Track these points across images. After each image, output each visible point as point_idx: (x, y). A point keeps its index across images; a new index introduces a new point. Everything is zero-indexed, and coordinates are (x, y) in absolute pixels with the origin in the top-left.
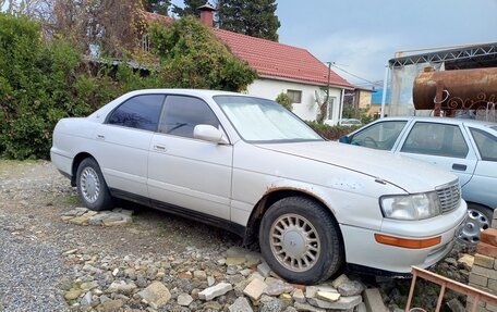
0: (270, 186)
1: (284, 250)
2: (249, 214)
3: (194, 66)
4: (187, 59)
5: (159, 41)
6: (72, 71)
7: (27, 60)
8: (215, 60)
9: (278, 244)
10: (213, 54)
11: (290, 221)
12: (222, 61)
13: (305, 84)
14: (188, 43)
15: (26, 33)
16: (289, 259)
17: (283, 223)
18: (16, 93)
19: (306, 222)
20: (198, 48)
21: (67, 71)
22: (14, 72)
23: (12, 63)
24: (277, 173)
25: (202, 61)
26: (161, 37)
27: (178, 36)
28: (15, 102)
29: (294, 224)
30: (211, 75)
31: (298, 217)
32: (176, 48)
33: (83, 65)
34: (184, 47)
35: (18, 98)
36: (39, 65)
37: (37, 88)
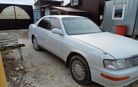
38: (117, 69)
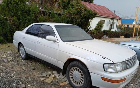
0: (69, 57)
1: (74, 79)
2: (63, 66)
3: (76, 12)
4: (74, 10)
5: (63, 4)
6: (37, 14)
7: (22, 10)
8: (83, 10)
9: (72, 77)
10: (82, 8)
11: (75, 69)
12: (85, 10)
13: (106, 18)
14: (74, 4)
15: (22, 1)
16: (75, 82)
17: (73, 70)
18: (19, 22)
19: (80, 70)
20: (77, 6)
21: (35, 14)
22: (18, 14)
23: (18, 11)
24: (71, 53)
25: (79, 10)
26: (64, 2)
27: (70, 2)
28: (19, 25)
29: (76, 70)
30: (82, 15)
31: (77, 68)
32: (69, 6)
33: (40, 12)
34: (72, 5)
35: (20, 23)
36: (26, 12)
37: (26, 20)
38: (116, 72)
